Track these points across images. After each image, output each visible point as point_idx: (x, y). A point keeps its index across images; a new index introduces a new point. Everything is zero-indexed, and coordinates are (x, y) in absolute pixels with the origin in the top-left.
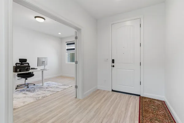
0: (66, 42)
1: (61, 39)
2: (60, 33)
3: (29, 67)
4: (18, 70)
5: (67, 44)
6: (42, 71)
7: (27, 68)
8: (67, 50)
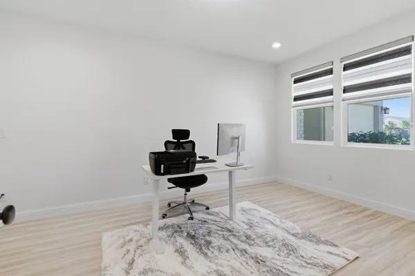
0: (292, 75)
1: (275, 68)
2: (276, 45)
3: (192, 159)
4: (162, 166)
5: (296, 81)
6: (230, 172)
7: (188, 161)
8: (296, 99)
